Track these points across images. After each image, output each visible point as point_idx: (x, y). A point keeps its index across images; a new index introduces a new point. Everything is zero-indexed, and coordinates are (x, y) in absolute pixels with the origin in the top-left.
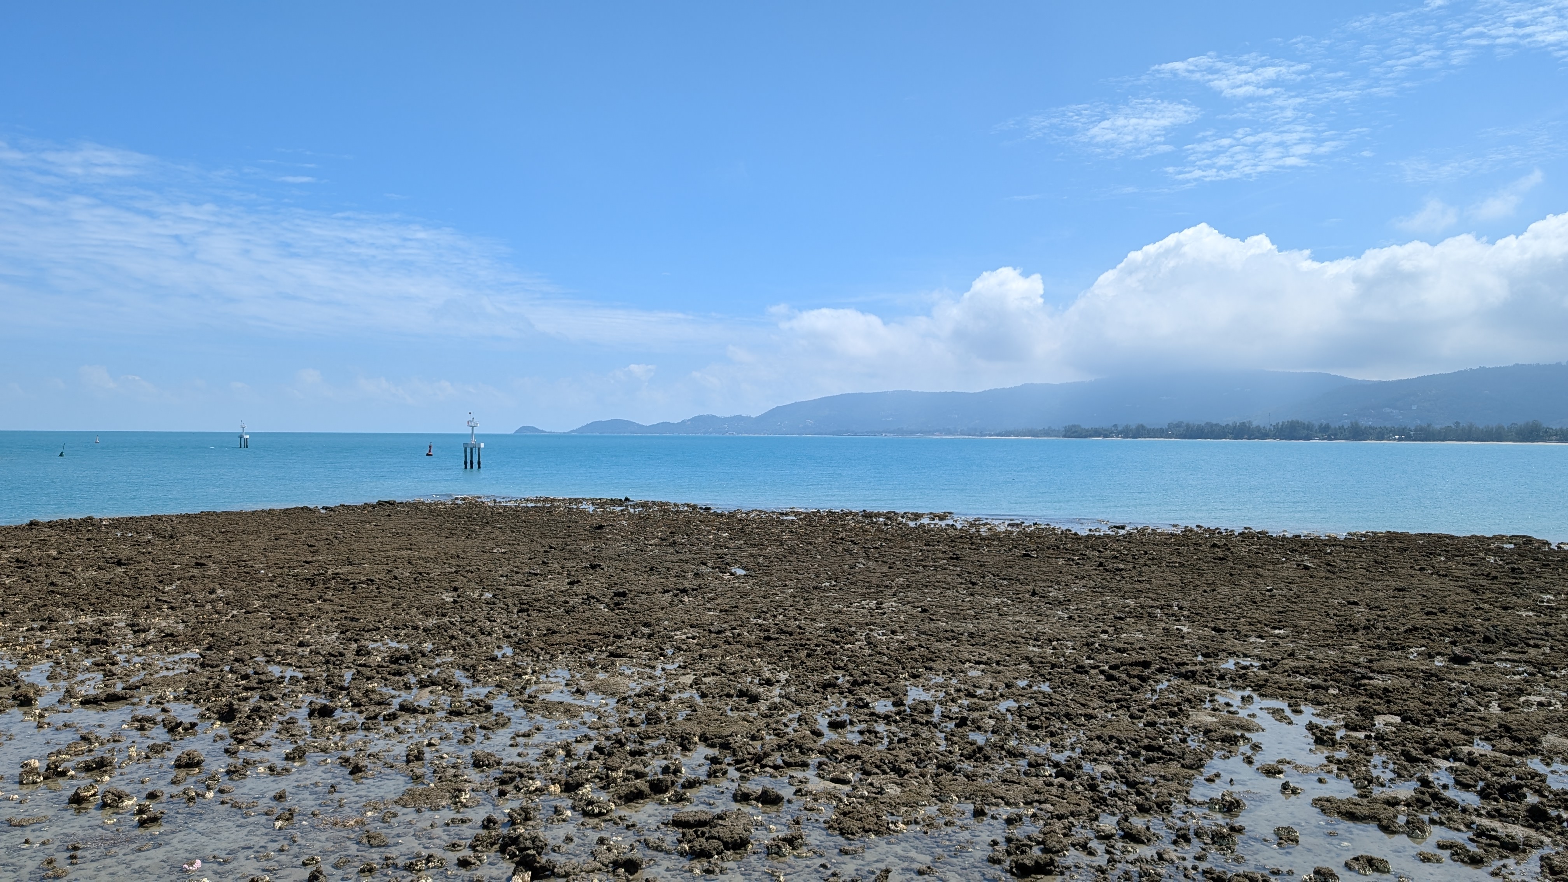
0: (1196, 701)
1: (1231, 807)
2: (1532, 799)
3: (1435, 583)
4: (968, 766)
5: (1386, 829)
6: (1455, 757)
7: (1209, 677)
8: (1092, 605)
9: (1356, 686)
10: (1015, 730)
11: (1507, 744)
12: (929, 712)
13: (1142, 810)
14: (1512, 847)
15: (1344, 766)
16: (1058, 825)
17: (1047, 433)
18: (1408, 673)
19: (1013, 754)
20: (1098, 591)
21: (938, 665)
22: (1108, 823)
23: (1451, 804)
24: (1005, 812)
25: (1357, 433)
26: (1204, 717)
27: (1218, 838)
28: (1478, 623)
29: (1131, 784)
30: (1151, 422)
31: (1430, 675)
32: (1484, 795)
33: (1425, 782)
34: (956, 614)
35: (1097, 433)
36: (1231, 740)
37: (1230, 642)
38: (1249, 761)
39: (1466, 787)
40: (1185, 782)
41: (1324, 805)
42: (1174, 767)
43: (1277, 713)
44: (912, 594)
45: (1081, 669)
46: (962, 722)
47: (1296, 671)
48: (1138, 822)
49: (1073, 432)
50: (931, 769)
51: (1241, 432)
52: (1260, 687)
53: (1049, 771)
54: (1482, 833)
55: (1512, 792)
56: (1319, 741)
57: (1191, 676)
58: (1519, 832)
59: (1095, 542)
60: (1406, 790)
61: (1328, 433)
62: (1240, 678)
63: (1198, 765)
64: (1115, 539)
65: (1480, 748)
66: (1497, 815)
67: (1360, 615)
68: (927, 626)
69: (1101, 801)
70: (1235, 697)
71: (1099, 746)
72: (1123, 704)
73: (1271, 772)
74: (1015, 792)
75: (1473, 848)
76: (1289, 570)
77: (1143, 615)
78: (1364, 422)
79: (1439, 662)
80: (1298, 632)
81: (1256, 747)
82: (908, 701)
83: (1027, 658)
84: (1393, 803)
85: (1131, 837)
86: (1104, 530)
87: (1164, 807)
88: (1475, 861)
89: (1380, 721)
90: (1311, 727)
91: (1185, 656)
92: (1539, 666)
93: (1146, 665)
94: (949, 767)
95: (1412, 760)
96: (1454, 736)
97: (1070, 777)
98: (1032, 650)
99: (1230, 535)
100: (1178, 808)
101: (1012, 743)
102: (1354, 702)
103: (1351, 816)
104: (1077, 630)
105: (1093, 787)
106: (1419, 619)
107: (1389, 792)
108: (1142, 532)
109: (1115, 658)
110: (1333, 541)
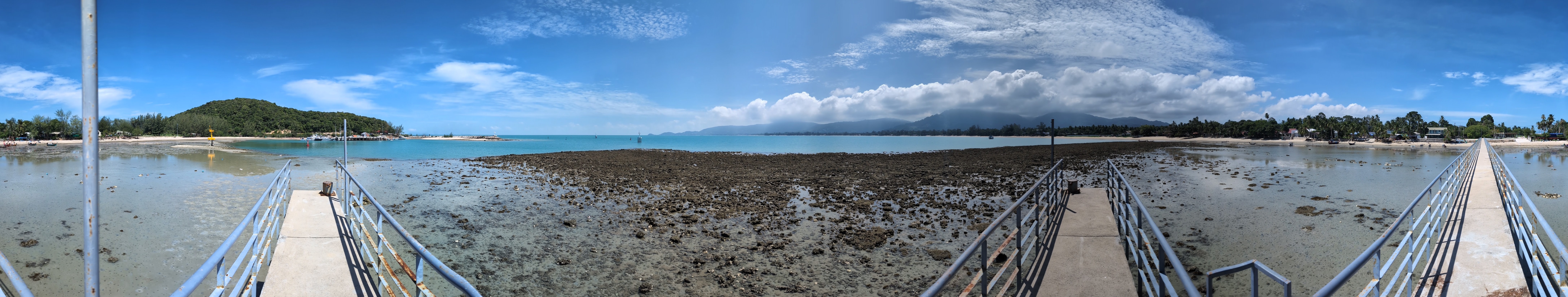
0: (788, 188)
1: (794, 207)
2: (844, 199)
3: (830, 162)
4: (743, 204)
5: (821, 208)
6: (832, 193)
7: (791, 183)
8: (769, 170)
9: (817, 182)
10: (753, 196)
11: (840, 189)
12: (736, 193)
13: (778, 210)
14: (840, 207)
15: (814, 197)
16: (761, 214)
17: (761, 134)
18: (825, 179)
19: (753, 201)
20: (770, 167)
21: (738, 184)
22: (771, 213)
23: (831, 201)
24: (751, 213)
25: (818, 134)
26: (790, 191)
27: (792, 214)
28: (836, 169)
29: (776, 205)
30: (781, 132)
31: (829, 179)
32: (836, 199)
33: (827, 198)
34: (742, 173)
35: (771, 134)
36: (795, 195)
37: (795, 176)
38: (798, 198)
39: (834, 198)
40: (786, 204)
41: (811, 205)
42: (784, 201)
43: (803, 189)
44: (733, 169)
45: (767, 183)
46: (742, 195)
47: (807, 180)
48: (777, 212)
49: (766, 134)
50: (736, 205)
51: (798, 134)
52: (800, 184)
53: (760, 204)
54: (836, 206)
55: (841, 198)
56: (810, 193)
57: (788, 183)
58: (841, 204)
59: (770, 157)
60: (824, 200)
61: (814, 134)
62: (797, 183)
63: (788, 200)
64: (774, 156)
65: (836, 191)
66: (838, 202)
67: (818, 169)
68: (736, 176)
69: (770, 209)
70: (796, 186)
71: (770, 198)
72: (775, 189)
73: (802, 200)
74: (753, 209)
75: (835, 209)
76: (806, 161)
77: (779, 171)
78: (820, 132)
79: (830, 176)
80: (807, 173)
81: (799, 196)
82: (731, 191)
83: (756, 182)
84: (822, 203)
85: (776, 215)
86: (772, 154)
87: (782, 209)
88: (835, 211)
89: (820, 188)
90: (809, 191)
91: (787, 179)
92: (845, 175)
93: (779, 181)
94: (739, 205)
95: (825, 194)
96: (832, 189)
97: (764, 205)
98: (757, 180)
99: (796, 154)
100: (785, 209)
101: (753, 199)
102: (816, 185)
103: (815, 206)
104: (766, 175)
105: (768, 206)
106: (827, 169)
107: (821, 201)
108: (779, 154)
109: (774, 180)
110: (814, 155)
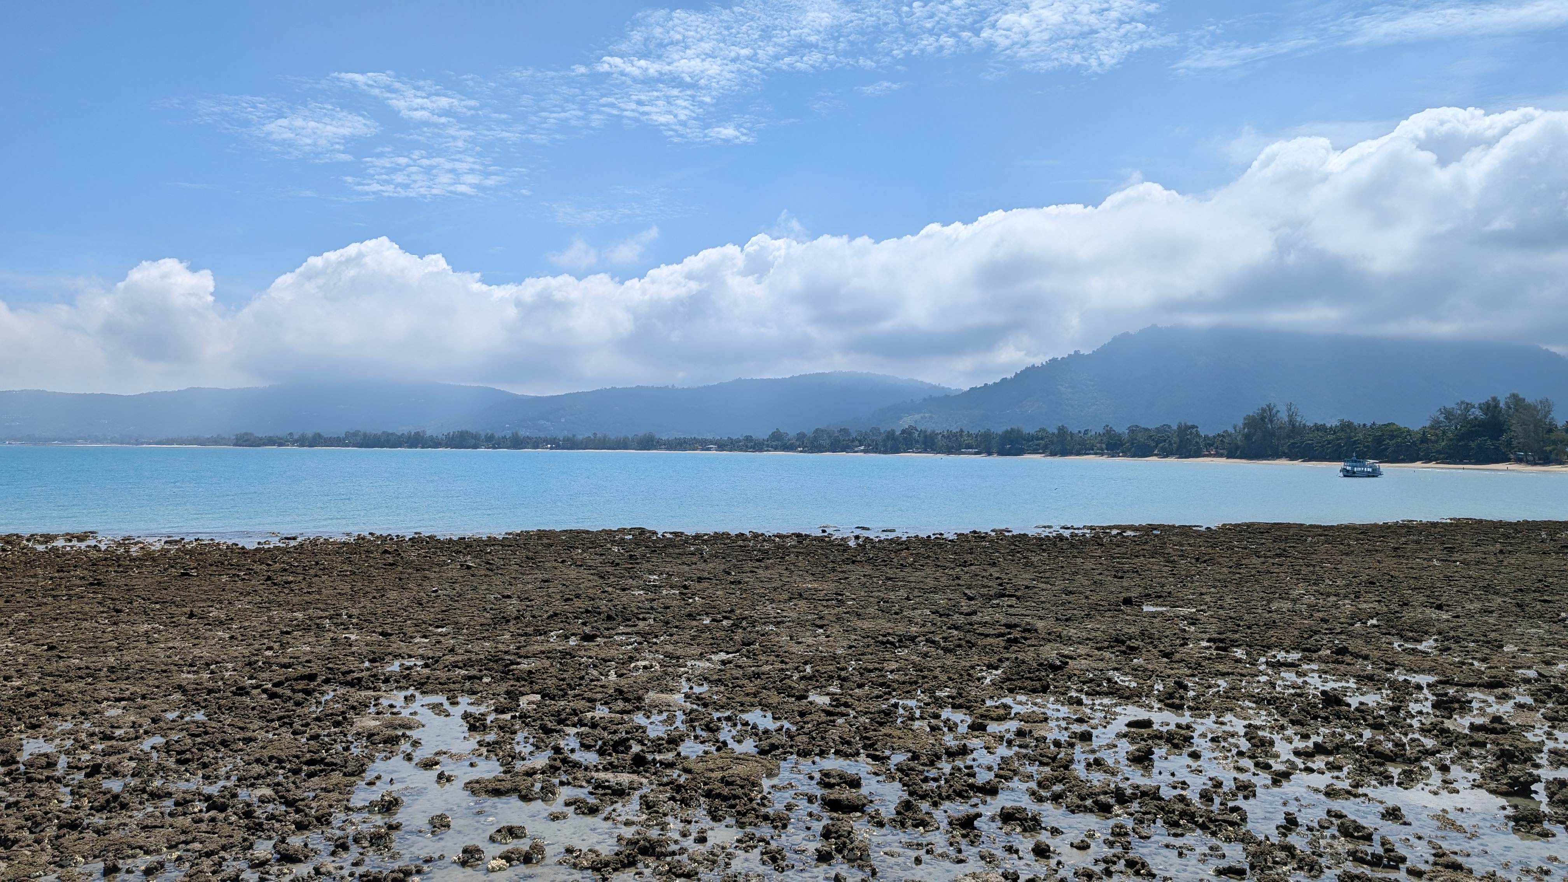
0: (359, 708)
1: (389, 806)
2: (636, 748)
3: (572, 573)
4: (99, 820)
5: (525, 798)
6: (581, 723)
7: (375, 681)
8: (257, 622)
9: (506, 673)
10: (161, 768)
11: (620, 705)
12: (51, 765)
13: (301, 827)
16: (206, 864)
17: (216, 441)
18: (547, 654)
19: (155, 796)
20: (264, 606)
21: (67, 709)
22: (263, 849)
23: (576, 765)
24: (144, 861)
25: (517, 443)
26: (368, 722)
27: (378, 840)
28: (603, 605)
29: (289, 803)
30: (328, 431)
31: (565, 654)
32: (601, 752)
35: (271, 441)
36: (393, 741)
37: (397, 645)
39: (587, 747)
40: (346, 790)
41: (474, 788)
42: (336, 777)
44: (36, 631)
45: (241, 691)
46: (94, 770)
47: (455, 666)
48: (296, 841)
49: (245, 441)
50: (51, 831)
51: (416, 441)
52: (422, 686)
53: (199, 806)
54: (599, 785)
55: (621, 746)
56: (472, 728)
57: (356, 683)
59: (263, 555)
60: (541, 760)
61: (493, 442)
62: (405, 679)
63: (360, 771)
64: (286, 551)
65: (601, 712)
66: (611, 767)
67: (512, 607)
68: (53, 667)
69: (256, 828)
70: (398, 698)
71: (257, 769)
72: (286, 721)
74: (157, 838)
75: (592, 801)
76: (453, 571)
77: (312, 627)
78: (523, 433)
79: (573, 642)
80: (458, 628)
82: (24, 757)
83: (181, 688)
84: (530, 773)
85: (288, 858)
86: (275, 542)
87: (323, 820)
88: (593, 811)
89: (523, 701)
91: (352, 663)
92: (644, 635)
93: (312, 677)
94: (73, 826)
95: (547, 731)
96: (581, 704)
97: (222, 808)
98: (186, 677)
99: (400, 540)
100: (339, 817)
101: (157, 783)
102: (504, 687)
103: (497, 793)
104: (241, 650)
105: (248, 814)
106: (559, 605)
108: (314, 543)
109: (279, 674)
110: (491, 541)
